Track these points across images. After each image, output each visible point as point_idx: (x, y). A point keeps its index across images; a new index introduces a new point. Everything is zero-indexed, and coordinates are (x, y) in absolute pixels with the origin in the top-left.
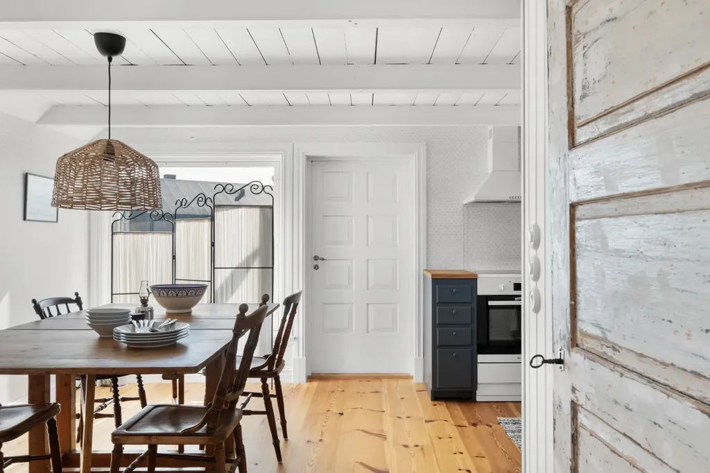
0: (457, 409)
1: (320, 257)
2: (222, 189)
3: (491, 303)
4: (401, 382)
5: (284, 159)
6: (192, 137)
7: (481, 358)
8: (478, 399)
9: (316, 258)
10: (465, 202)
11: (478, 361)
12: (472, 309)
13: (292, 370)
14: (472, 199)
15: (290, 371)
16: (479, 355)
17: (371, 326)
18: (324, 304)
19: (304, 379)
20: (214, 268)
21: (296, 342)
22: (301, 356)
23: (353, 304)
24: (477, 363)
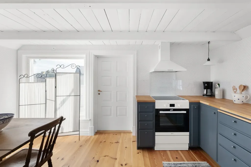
0: (147, 154)
1: (100, 90)
2: (60, 66)
3: (161, 112)
4: (128, 134)
5: (86, 56)
6: (54, 48)
7: (157, 133)
8: (155, 149)
9: (99, 91)
10: (151, 72)
11: (156, 135)
12: (153, 114)
13: (89, 131)
14: (153, 71)
15: (88, 131)
16: (156, 133)
17: (118, 114)
18: (102, 106)
19: (93, 134)
20: (56, 96)
21: (90, 121)
22: (92, 126)
23: (111, 106)
24: (155, 135)
